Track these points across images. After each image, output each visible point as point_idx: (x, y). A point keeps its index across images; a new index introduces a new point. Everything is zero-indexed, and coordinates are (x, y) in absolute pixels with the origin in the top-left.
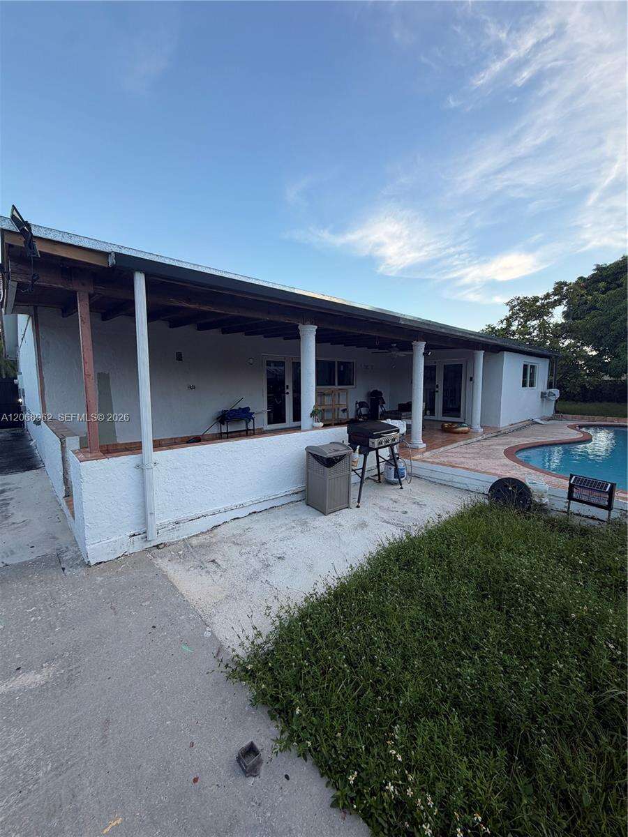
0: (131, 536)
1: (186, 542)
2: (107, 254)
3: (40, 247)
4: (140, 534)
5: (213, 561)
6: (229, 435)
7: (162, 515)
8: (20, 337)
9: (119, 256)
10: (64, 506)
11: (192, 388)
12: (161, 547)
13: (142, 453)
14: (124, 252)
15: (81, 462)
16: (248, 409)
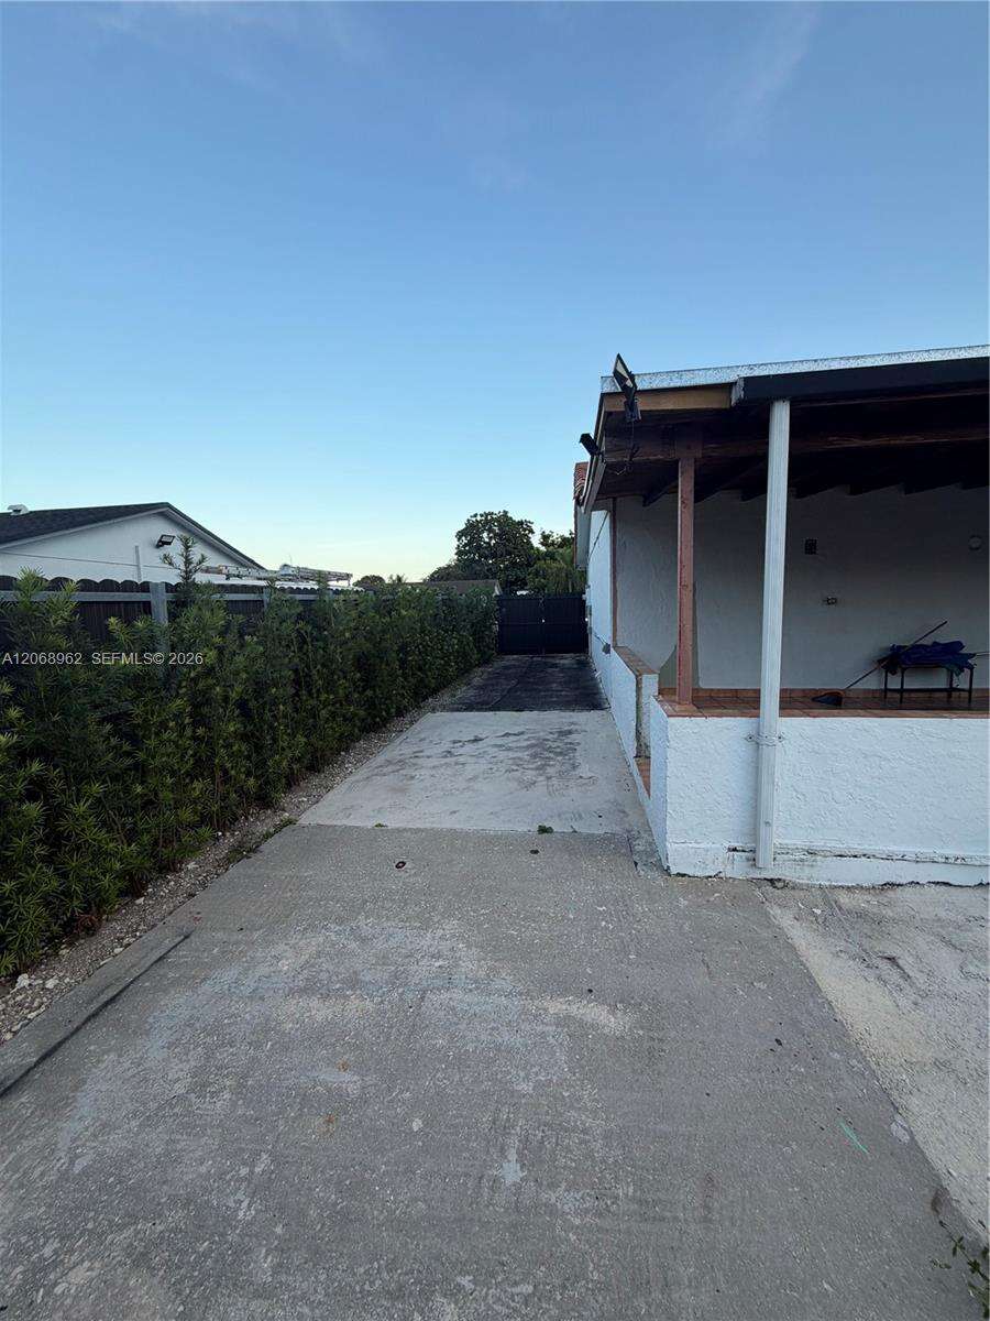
0: (729, 850)
1: (828, 892)
2: (729, 386)
3: (642, 405)
4: (743, 851)
5: (891, 959)
6: (906, 695)
7: (786, 832)
8: (592, 540)
9: (749, 381)
10: (634, 768)
11: (830, 602)
12: (780, 885)
13: (758, 717)
14: (757, 372)
15: (669, 716)
16: (959, 645)
